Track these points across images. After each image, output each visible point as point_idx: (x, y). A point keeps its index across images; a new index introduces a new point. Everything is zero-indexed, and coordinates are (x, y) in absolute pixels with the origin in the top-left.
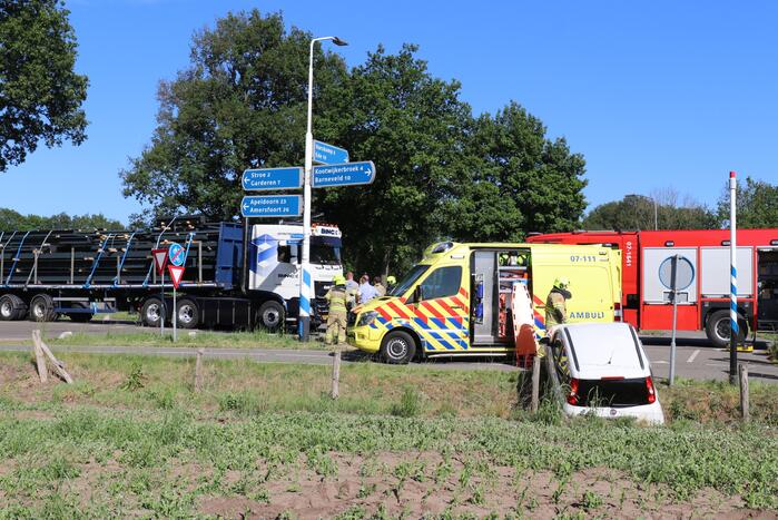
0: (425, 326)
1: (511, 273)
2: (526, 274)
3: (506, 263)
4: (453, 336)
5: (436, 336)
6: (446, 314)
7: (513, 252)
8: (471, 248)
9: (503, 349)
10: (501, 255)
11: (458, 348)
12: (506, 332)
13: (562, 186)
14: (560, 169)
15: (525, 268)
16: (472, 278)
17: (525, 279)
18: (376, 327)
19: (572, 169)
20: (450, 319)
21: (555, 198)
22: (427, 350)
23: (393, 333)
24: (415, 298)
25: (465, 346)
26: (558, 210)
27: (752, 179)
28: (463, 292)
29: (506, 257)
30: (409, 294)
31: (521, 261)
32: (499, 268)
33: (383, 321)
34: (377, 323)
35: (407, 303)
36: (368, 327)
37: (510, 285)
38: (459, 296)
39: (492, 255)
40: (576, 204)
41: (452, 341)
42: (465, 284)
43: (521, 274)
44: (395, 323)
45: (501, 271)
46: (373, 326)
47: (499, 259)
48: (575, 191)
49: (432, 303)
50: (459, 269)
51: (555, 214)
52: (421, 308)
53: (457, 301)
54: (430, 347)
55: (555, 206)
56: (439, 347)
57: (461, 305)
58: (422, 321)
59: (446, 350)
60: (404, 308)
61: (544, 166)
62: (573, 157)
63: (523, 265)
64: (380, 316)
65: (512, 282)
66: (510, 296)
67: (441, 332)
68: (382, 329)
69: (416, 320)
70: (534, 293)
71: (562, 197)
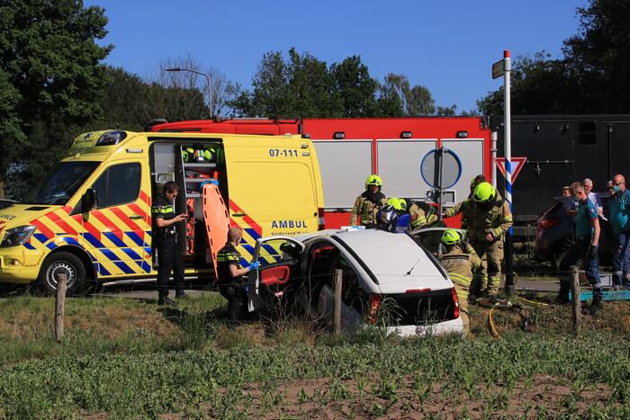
0: (97, 244)
1: (197, 172)
2: (216, 173)
3: (192, 159)
4: (133, 255)
5: (111, 256)
6: (124, 228)
7: (199, 144)
8: (150, 139)
9: (193, 271)
10: (185, 149)
11: (139, 271)
12: (195, 250)
13: (76, 53)
14: (72, 28)
15: (214, 165)
16: (153, 178)
17: (215, 180)
18: (32, 248)
19: (87, 28)
20: (128, 234)
21: (69, 69)
22: (100, 276)
23: (56, 255)
24: (85, 206)
25: (146, 267)
26: (72, 87)
27: (296, 51)
28: (144, 197)
29: (192, 151)
30: (74, 201)
31: (208, 155)
32: (184, 165)
33: (42, 238)
34: (34, 242)
35: (73, 213)
36: (21, 247)
37: (198, 188)
38: (139, 202)
39: (170, 147)
40: (97, 80)
41: (131, 263)
42: (146, 187)
43: (209, 173)
44: (60, 241)
45: (187, 169)
46: (28, 246)
47: (183, 153)
48: (95, 61)
49: (106, 212)
50: (138, 165)
51: (68, 93)
52: (92, 219)
53: (137, 209)
54: (104, 272)
55: (67, 81)
56: (115, 272)
57: (141, 215)
58: (93, 238)
59: (125, 275)
60: (72, 222)
61: (48, 23)
62: (89, 12)
63: (211, 161)
64: (37, 232)
65: (200, 184)
66: (200, 202)
67: (118, 251)
68: (42, 250)
69: (87, 236)
70: (231, 196)
71: (77, 68)
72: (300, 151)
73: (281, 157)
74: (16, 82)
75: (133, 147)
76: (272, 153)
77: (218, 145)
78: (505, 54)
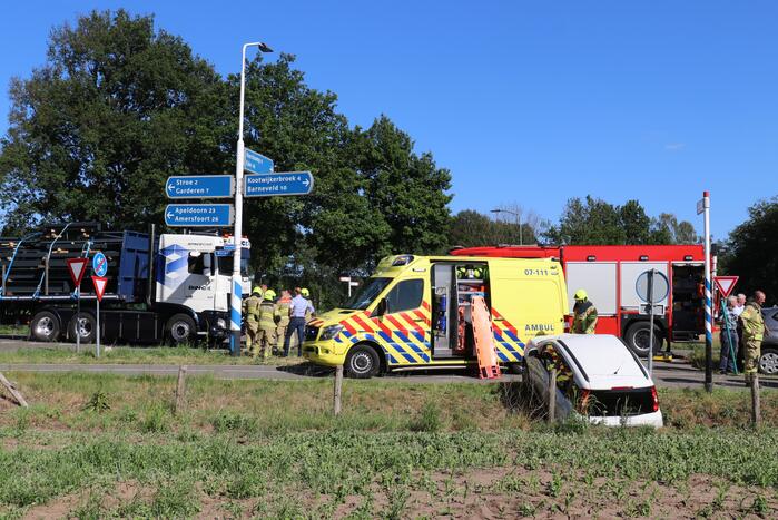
0: (389, 340)
1: (468, 286)
2: (482, 287)
3: (464, 276)
4: (416, 349)
5: (399, 349)
6: (409, 328)
7: (470, 266)
8: (431, 261)
9: (463, 362)
10: (459, 269)
11: (421, 361)
12: (465, 346)
13: (429, 200)
14: (427, 184)
15: (481, 281)
16: (433, 291)
17: (482, 293)
18: (340, 341)
19: (437, 184)
20: (413, 333)
21: (424, 211)
22: (390, 364)
23: (358, 347)
24: (381, 311)
25: (426, 358)
28: (425, 305)
29: (464, 270)
30: (372, 308)
31: (477, 273)
32: (458, 281)
33: (348, 334)
34: (342, 337)
35: (371, 316)
36: (333, 340)
37: (468, 299)
38: (421, 309)
39: (448, 268)
40: (443, 218)
41: (415, 355)
42: (427, 297)
43: (478, 287)
44: (362, 337)
45: (460, 284)
46: (338, 339)
47: (457, 272)
48: (442, 206)
49: (396, 315)
50: (422, 281)
51: (423, 227)
52: (385, 321)
53: (419, 314)
54: (394, 360)
55: (423, 219)
56: (402, 361)
57: (423, 318)
58: (386, 335)
59: (409, 363)
60: (369, 322)
61: (411, 180)
62: (439, 172)
63: (479, 278)
64: (345, 329)
65: (469, 296)
66: (469, 309)
67: (404, 345)
68: (347, 343)
69: (380, 333)
70: (493, 306)
71: (429, 210)
72: (550, 271)
73: (535, 276)
74: (390, 221)
75: (418, 267)
76: (527, 272)
77: (485, 266)
78: (705, 195)
